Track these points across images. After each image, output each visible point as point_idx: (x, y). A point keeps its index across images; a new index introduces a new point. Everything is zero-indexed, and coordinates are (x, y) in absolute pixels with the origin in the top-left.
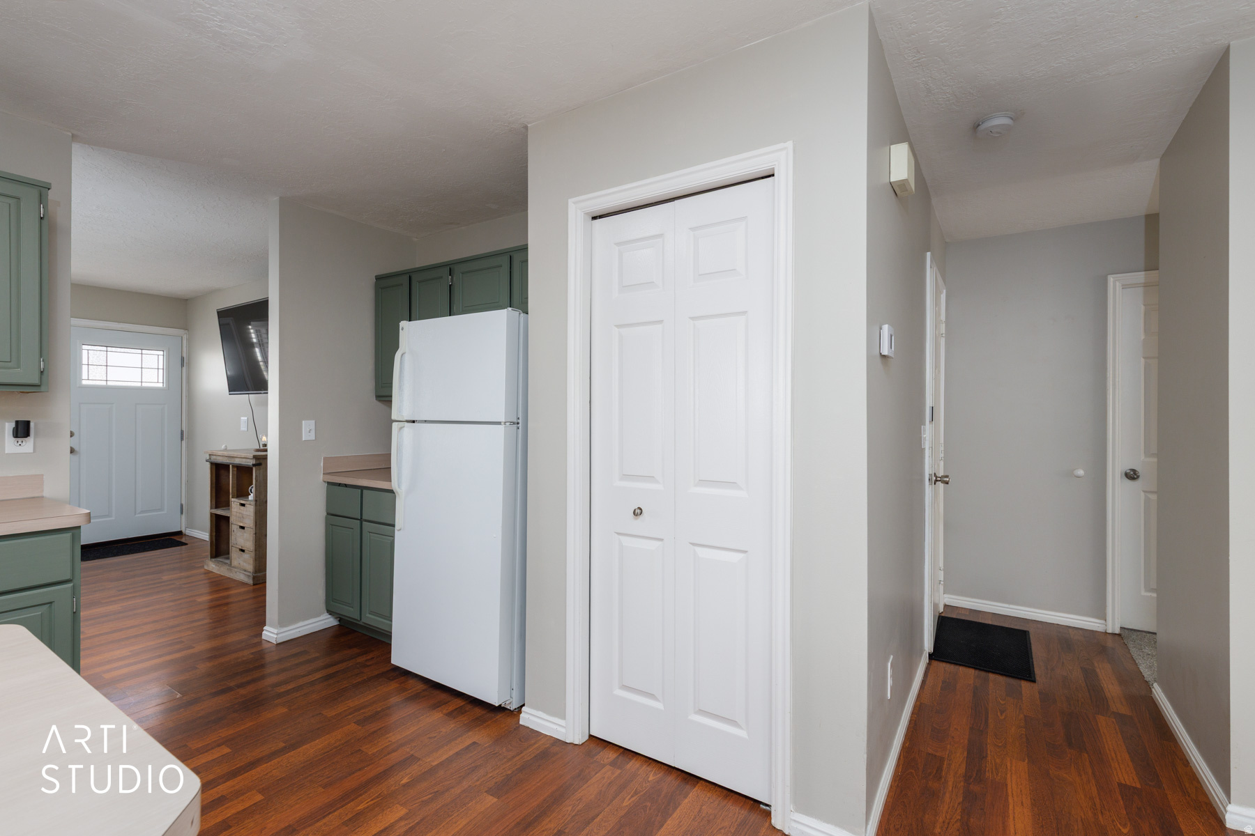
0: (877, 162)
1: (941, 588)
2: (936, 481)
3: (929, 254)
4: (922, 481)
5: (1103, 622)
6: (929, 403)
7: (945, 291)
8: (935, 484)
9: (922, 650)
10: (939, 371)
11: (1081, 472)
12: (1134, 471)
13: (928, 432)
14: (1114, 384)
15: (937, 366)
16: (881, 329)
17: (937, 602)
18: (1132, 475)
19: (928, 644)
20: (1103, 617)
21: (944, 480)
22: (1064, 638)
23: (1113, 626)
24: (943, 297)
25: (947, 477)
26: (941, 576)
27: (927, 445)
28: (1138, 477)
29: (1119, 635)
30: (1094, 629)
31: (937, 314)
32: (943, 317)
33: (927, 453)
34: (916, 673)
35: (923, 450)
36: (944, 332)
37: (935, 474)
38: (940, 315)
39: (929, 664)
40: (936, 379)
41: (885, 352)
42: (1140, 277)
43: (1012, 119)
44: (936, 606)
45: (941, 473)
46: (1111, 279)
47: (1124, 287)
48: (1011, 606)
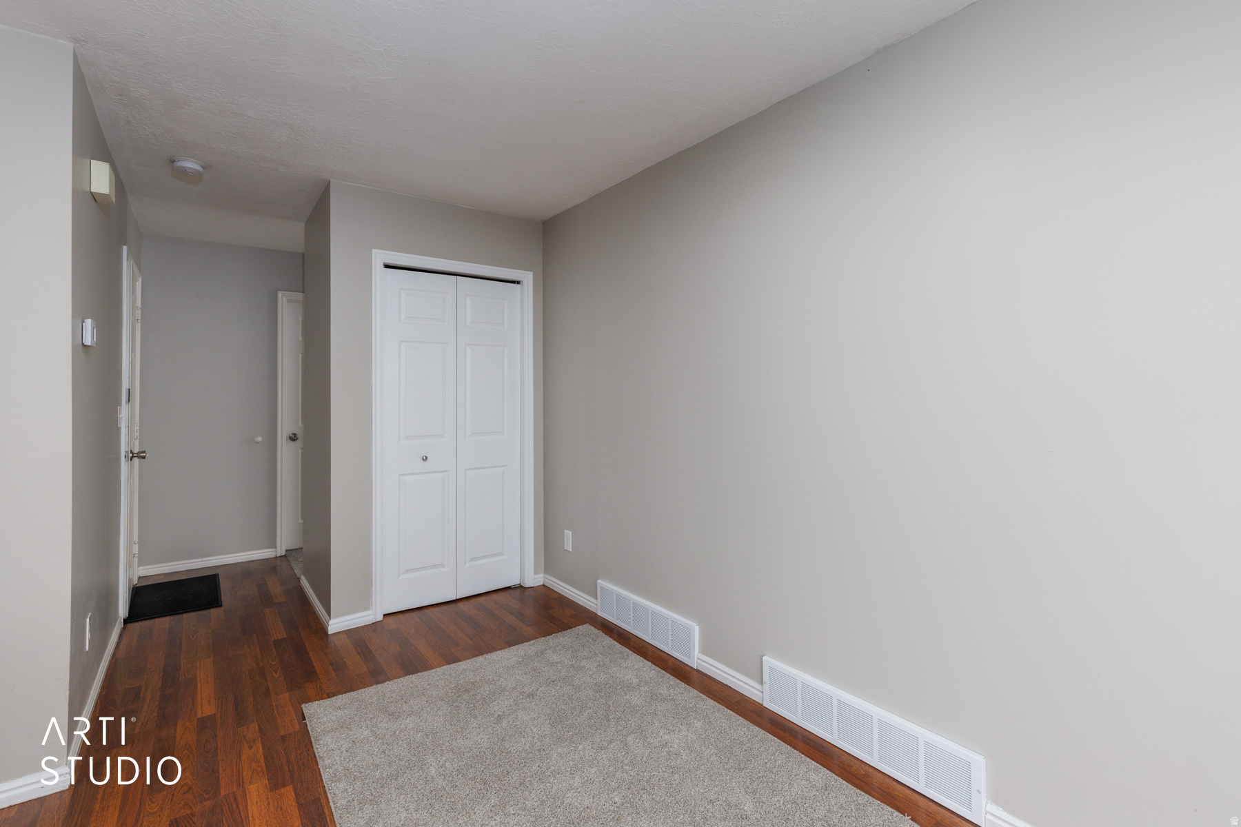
0: (80, 176)
1: (136, 560)
2: (133, 457)
3: (125, 248)
4: (118, 460)
5: (274, 550)
6: (125, 385)
7: (140, 279)
8: (131, 460)
9: (117, 616)
10: (135, 355)
11: (259, 439)
12: (295, 434)
13: (124, 412)
14: (282, 372)
15: (133, 350)
16: (83, 322)
17: (131, 577)
18: (293, 438)
19: (123, 610)
20: (273, 545)
21: (141, 456)
22: (245, 571)
23: (281, 551)
24: (139, 284)
25: (144, 452)
26: (136, 549)
27: (123, 425)
28: (297, 438)
29: (285, 556)
30: (268, 557)
31: (134, 302)
32: (139, 304)
33: (123, 432)
34: (111, 636)
35: (118, 430)
36: (140, 318)
37: (131, 451)
38: (135, 301)
39: (124, 629)
40: (132, 363)
41: (88, 342)
42: (300, 296)
43: (202, 167)
44: (130, 580)
45: (136, 450)
46: (280, 294)
47: (289, 301)
48: (204, 559)
